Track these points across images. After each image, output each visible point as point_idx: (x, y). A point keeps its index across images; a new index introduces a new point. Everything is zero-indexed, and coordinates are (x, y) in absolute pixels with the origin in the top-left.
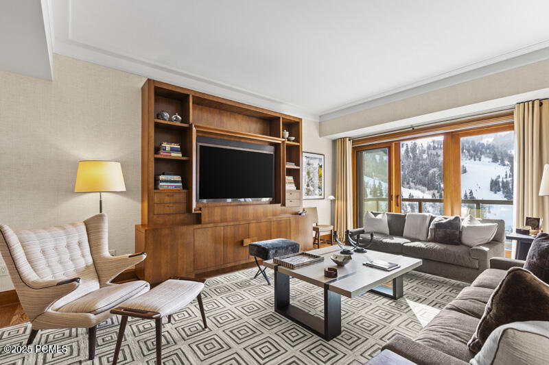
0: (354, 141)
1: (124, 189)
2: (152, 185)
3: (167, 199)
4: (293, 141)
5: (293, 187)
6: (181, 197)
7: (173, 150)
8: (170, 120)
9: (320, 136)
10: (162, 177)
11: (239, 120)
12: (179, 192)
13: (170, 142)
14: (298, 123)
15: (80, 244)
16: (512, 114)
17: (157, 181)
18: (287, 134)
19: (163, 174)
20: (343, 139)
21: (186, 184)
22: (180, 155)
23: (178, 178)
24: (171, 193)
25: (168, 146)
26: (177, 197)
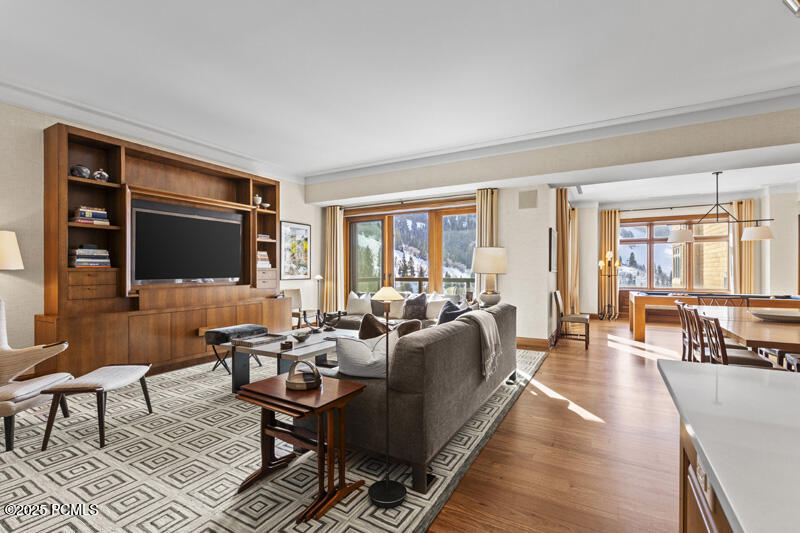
0: (346, 210)
1: (21, 267)
2: (64, 262)
3: (87, 280)
4: (268, 208)
5: (267, 265)
6: (111, 276)
7: (95, 216)
8: (92, 177)
9: (306, 201)
10: (79, 252)
11: (194, 179)
12: (106, 271)
13: (91, 205)
14: (274, 187)
17: (71, 257)
18: (259, 200)
19: (81, 247)
20: (333, 208)
21: (117, 261)
22: (108, 223)
23: (104, 253)
24: (92, 272)
25: (89, 212)
26: (102, 277)
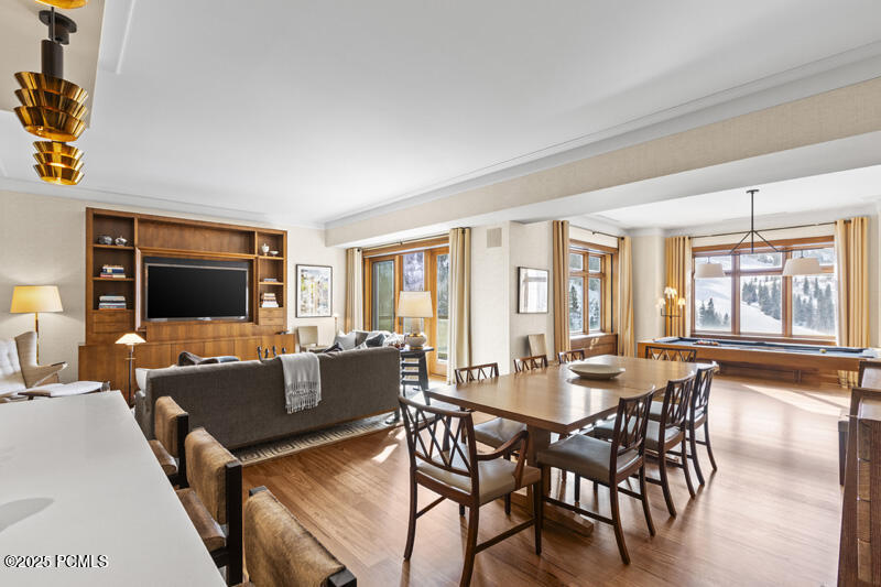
1: (61, 310)
2: (91, 306)
3: (107, 319)
4: (277, 255)
5: (275, 305)
6: (126, 317)
7: (115, 272)
8: (114, 243)
9: (326, 246)
10: (102, 298)
11: (207, 235)
12: (122, 312)
13: (110, 265)
14: (282, 236)
15: (9, 355)
16: (446, 240)
17: (97, 303)
18: (266, 249)
19: (105, 295)
20: (353, 249)
21: (131, 304)
22: (125, 276)
23: (122, 298)
24: (113, 313)
25: (109, 269)
26: (119, 316)
